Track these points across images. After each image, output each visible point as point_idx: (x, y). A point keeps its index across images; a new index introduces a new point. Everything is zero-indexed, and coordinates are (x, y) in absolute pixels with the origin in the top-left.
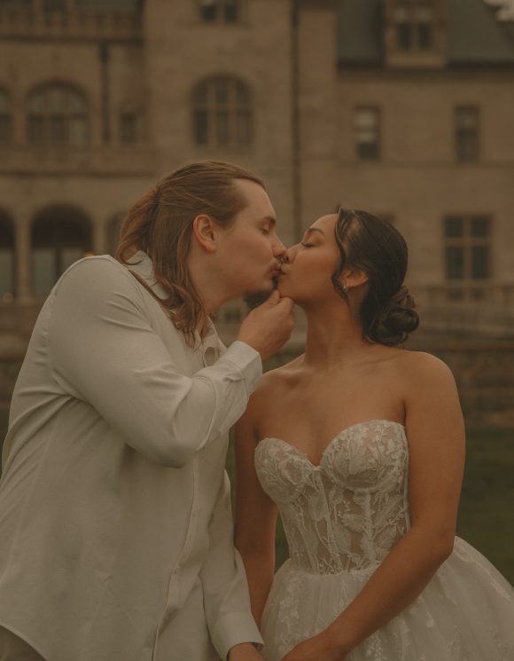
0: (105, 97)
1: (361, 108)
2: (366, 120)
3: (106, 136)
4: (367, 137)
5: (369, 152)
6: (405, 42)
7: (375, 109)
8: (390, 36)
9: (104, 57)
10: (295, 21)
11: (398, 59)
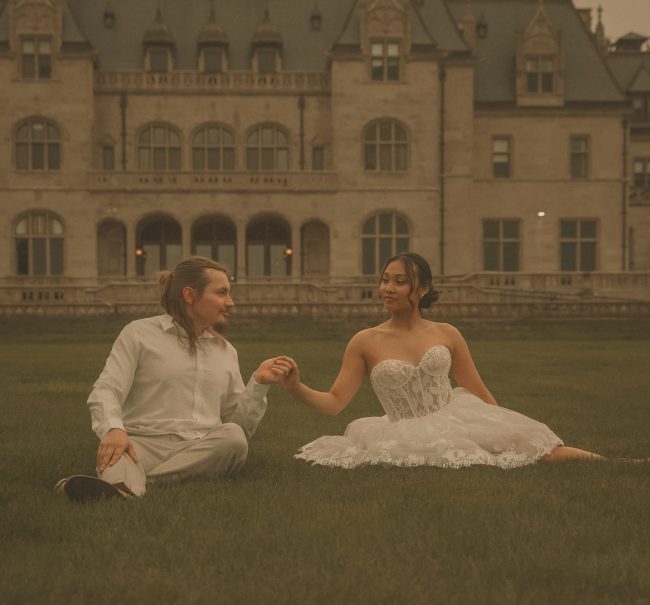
0: (302, 135)
1: (496, 138)
2: (500, 147)
3: (302, 162)
4: (503, 159)
5: (503, 170)
6: (532, 88)
7: (508, 139)
8: (521, 82)
9: (302, 105)
10: (442, 76)
11: (526, 101)
